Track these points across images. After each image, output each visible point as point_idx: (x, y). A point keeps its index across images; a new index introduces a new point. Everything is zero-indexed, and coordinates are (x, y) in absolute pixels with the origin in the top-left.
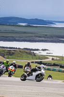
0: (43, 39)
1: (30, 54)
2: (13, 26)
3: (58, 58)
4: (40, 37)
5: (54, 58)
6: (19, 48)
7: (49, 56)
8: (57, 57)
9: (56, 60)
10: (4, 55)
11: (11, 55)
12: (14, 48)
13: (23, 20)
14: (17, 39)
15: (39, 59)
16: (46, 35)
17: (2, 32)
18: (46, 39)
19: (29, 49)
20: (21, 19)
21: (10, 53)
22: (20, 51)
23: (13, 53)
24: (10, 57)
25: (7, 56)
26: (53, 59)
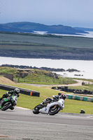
0: (70, 54)
1: (50, 75)
2: (27, 35)
3: (91, 83)
4: (65, 51)
5: (85, 82)
6: (35, 68)
7: (79, 79)
8: (89, 80)
9: (89, 85)
10: (13, 77)
11: (23, 77)
12: (28, 67)
13: (41, 27)
14: (32, 54)
15: (64, 83)
16: (75, 49)
17: (10, 44)
18: (74, 55)
19: (49, 69)
20: (39, 25)
21: (21, 74)
22: (36, 72)
23: (26, 75)
24: (21, 79)
25: (17, 79)
26: (83, 84)
